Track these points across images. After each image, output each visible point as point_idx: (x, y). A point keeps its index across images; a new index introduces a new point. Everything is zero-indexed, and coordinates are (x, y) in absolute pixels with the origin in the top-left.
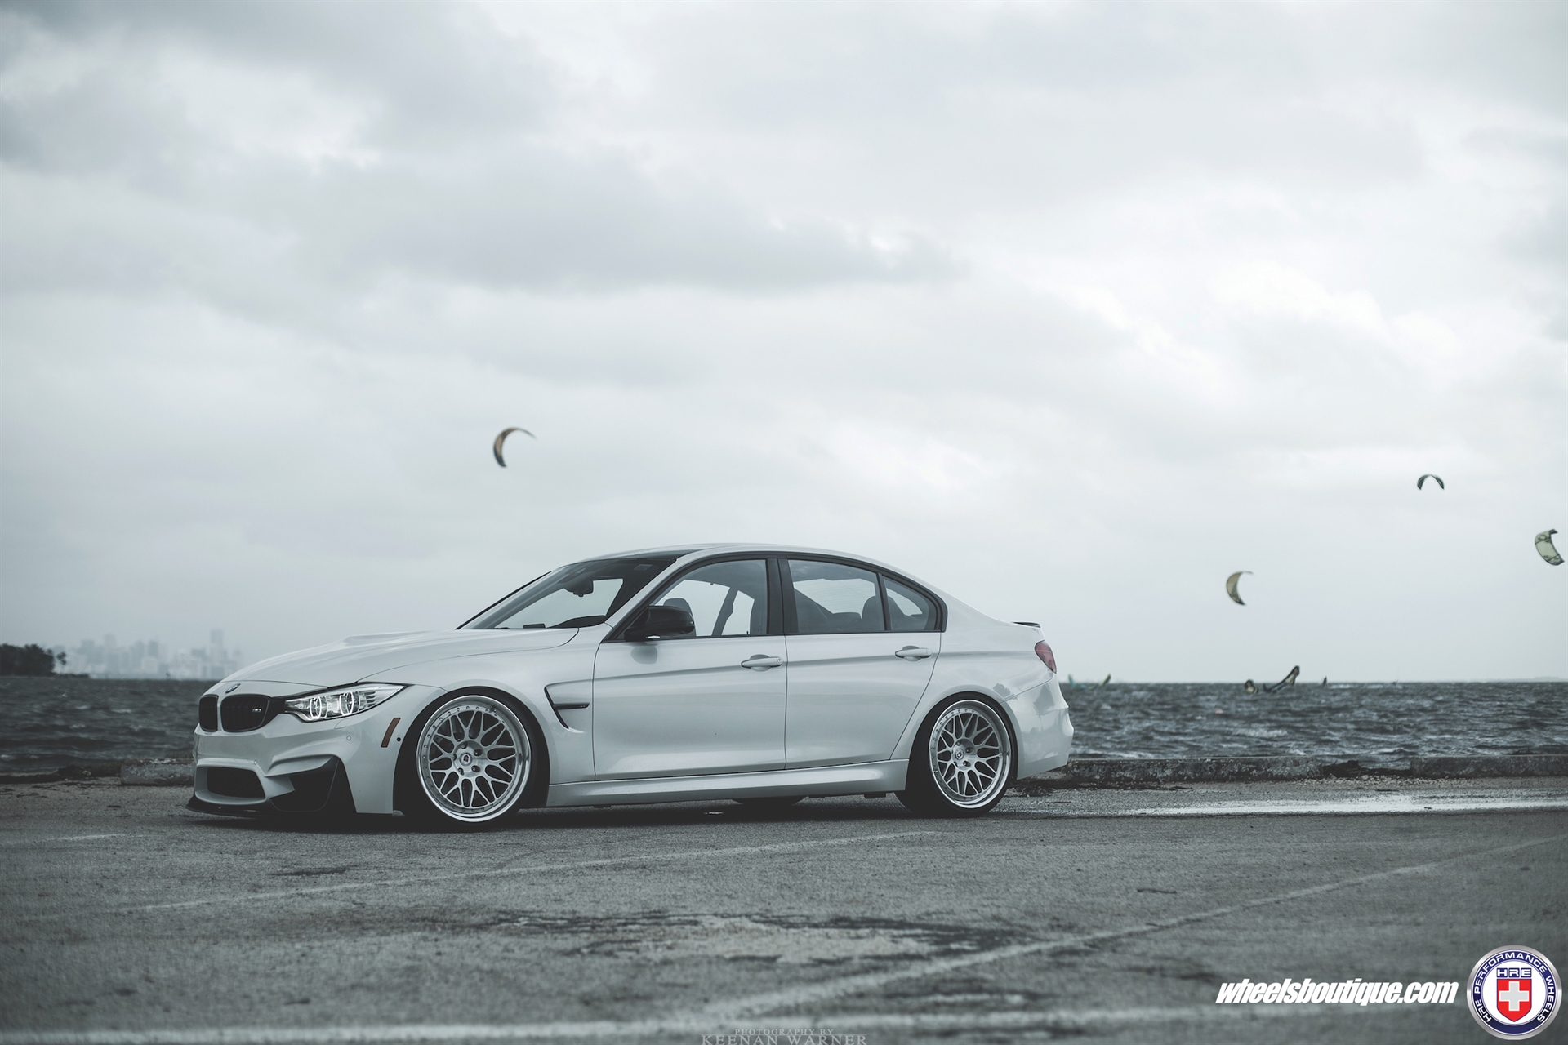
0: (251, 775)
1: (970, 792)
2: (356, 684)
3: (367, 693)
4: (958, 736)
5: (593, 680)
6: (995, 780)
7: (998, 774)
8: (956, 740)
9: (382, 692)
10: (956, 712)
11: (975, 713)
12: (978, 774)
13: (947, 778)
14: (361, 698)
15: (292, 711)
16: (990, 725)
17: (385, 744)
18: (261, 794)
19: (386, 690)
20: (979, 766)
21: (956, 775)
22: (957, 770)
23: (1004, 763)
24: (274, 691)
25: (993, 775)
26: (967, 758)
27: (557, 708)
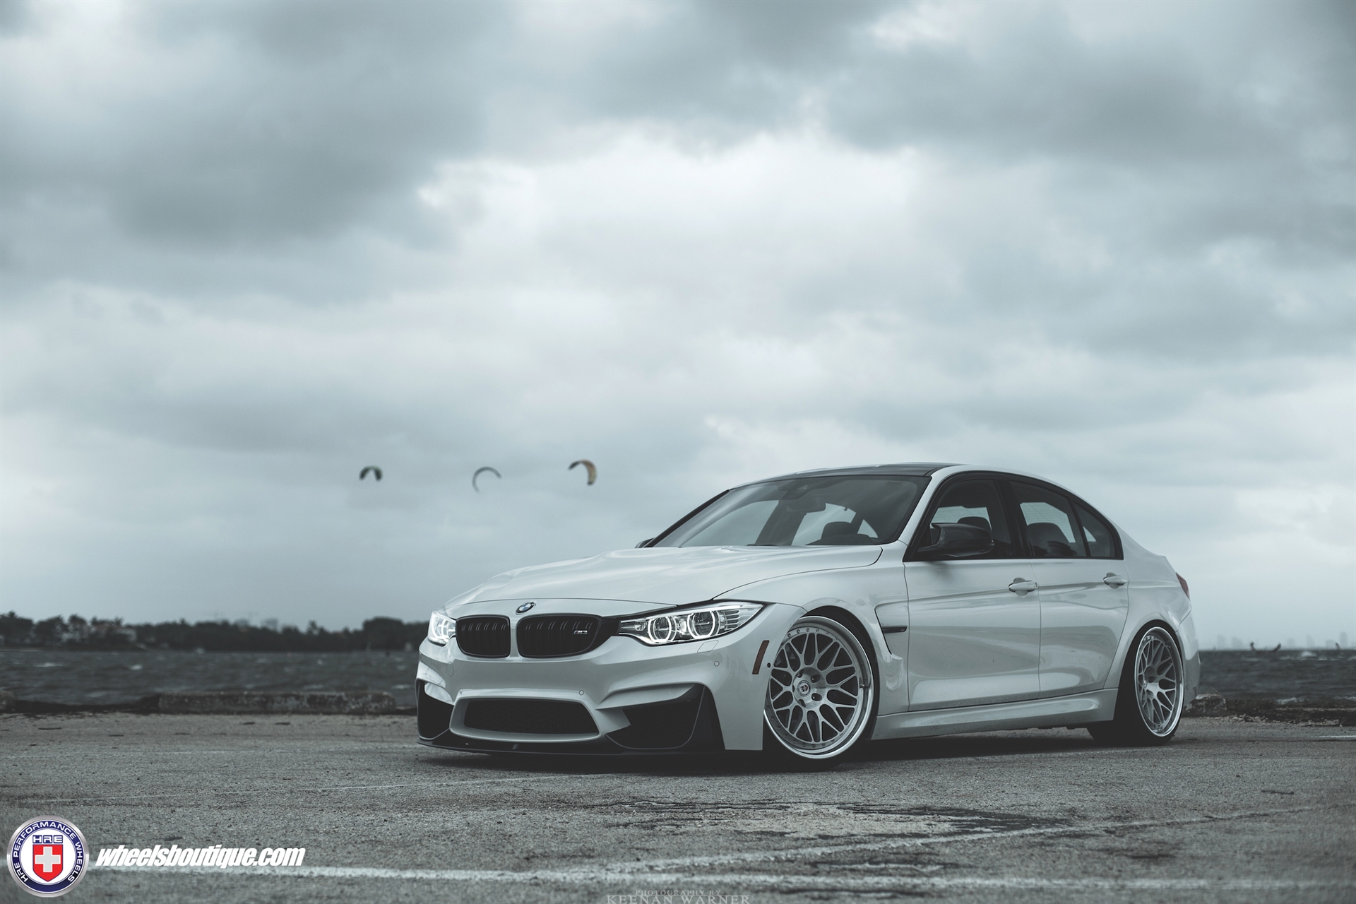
0: (578, 708)
2: (712, 602)
3: (727, 613)
5: (908, 601)
9: (744, 610)
11: (1162, 642)
14: (721, 618)
15: (631, 634)
17: (756, 670)
18: (593, 729)
19: (749, 609)
24: (605, 610)
25: (1169, 705)
27: (886, 630)
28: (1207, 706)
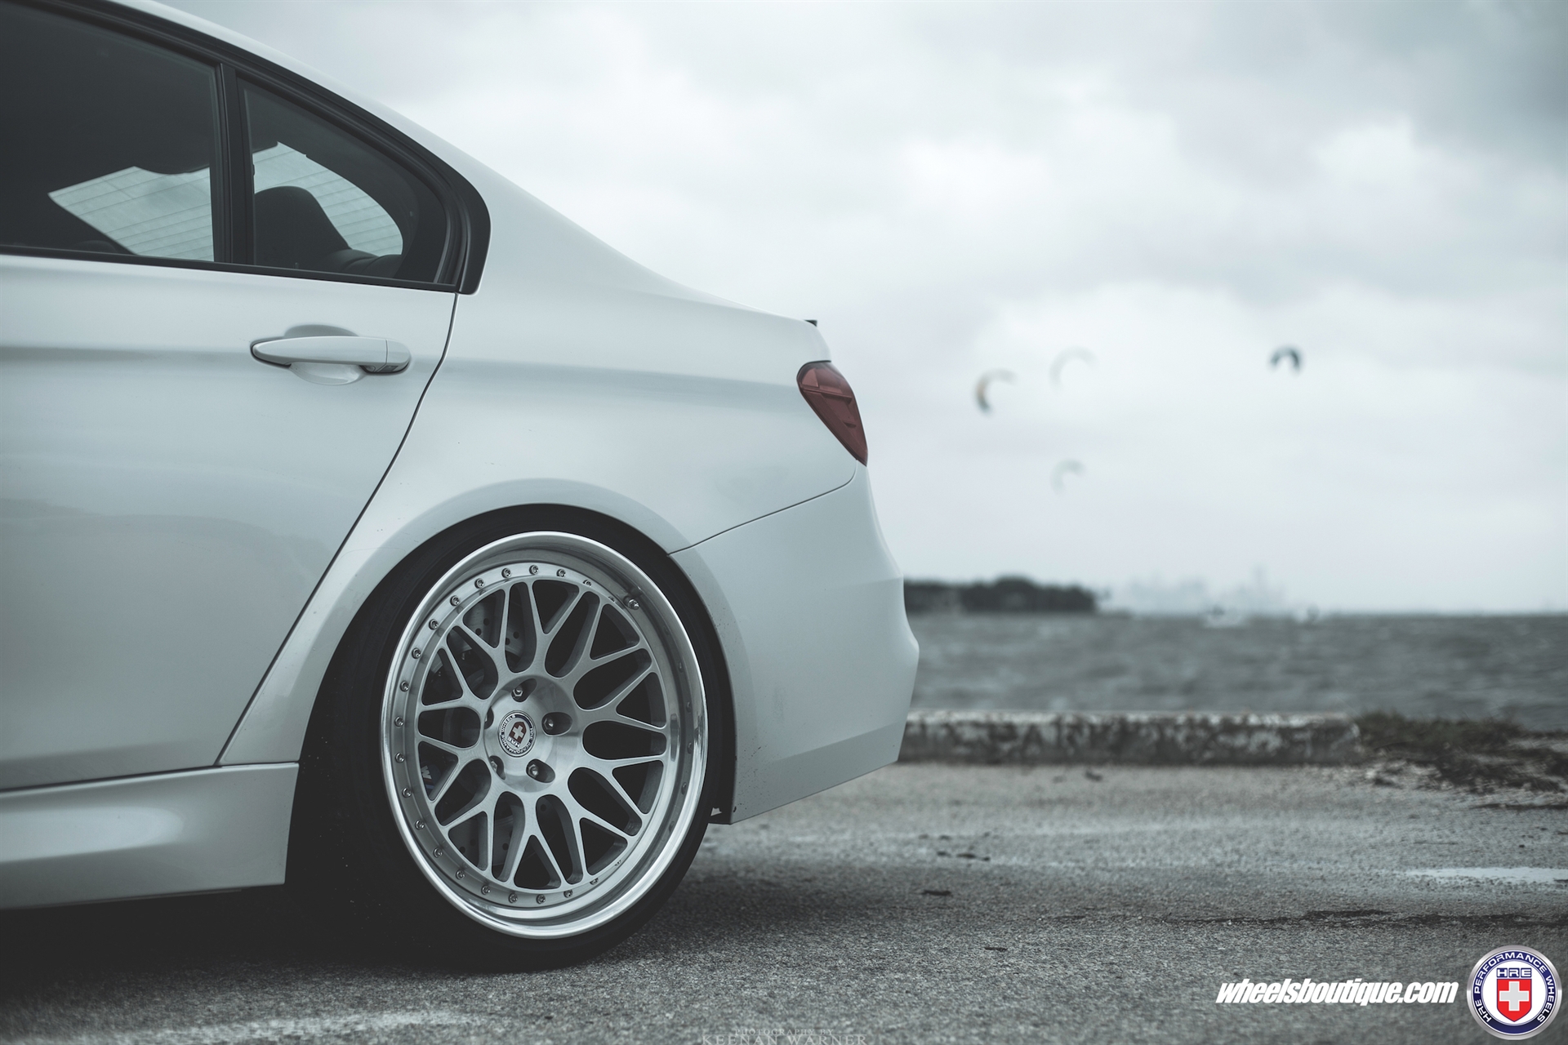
1: (534, 874)
4: (516, 661)
6: (637, 845)
7: (652, 822)
8: (505, 675)
10: (520, 572)
11: (595, 588)
12: (577, 812)
13: (446, 811)
16: (642, 644)
20: (582, 783)
21: (487, 805)
22: (497, 787)
23: (680, 789)
25: (631, 823)
26: (542, 750)
28: (1315, 741)
